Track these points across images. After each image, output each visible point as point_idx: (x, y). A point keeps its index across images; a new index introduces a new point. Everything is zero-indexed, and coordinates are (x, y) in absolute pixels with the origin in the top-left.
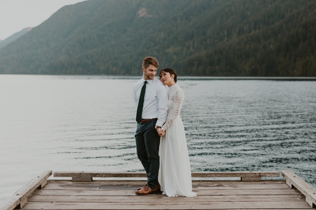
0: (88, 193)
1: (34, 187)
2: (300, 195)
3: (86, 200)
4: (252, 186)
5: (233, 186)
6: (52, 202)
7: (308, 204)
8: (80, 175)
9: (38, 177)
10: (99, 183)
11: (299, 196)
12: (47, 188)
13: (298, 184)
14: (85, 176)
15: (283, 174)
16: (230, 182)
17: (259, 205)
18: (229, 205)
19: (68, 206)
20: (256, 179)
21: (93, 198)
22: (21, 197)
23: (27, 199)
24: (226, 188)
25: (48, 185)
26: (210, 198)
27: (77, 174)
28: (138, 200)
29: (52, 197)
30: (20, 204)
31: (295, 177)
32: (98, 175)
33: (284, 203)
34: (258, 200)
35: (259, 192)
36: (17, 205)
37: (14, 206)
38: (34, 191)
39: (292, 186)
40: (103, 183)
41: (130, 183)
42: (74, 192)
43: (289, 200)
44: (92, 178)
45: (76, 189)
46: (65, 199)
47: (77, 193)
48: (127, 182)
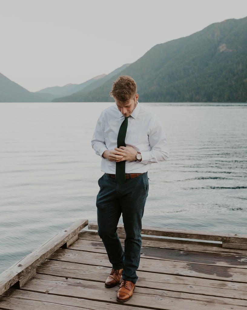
1: (51, 250)
6: (67, 278)
8: (120, 229)
9: (66, 231)
22: (23, 272)
23: (35, 270)
25: (78, 241)
28: (188, 287)
30: (18, 283)
36: (12, 285)
37: (3, 289)
41: (185, 246)
48: (180, 245)
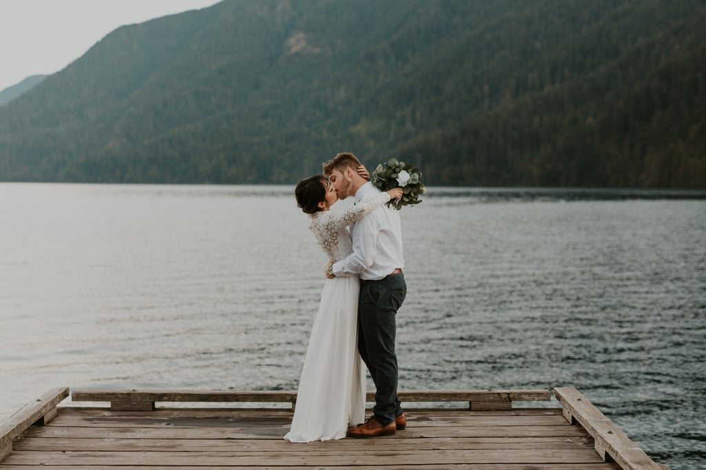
0: (143, 433)
1: (27, 420)
2: (586, 437)
3: (137, 447)
4: (491, 420)
5: (451, 419)
6: (64, 452)
7: (599, 455)
8: (128, 396)
9: (39, 400)
10: (167, 415)
11: (584, 439)
12: (58, 423)
13: (582, 415)
14: (139, 399)
15: (559, 394)
16: (446, 413)
17: (496, 455)
18: (434, 457)
19: (99, 458)
20: (501, 405)
21: (150, 443)
23: (11, 444)
24: (434, 424)
25: (59, 417)
26: (397, 442)
27: (122, 394)
28: (245, 447)
29: (66, 442)
31: (579, 400)
32: (165, 398)
33: (550, 453)
34: (496, 446)
35: (502, 430)
38: (28, 429)
39: (573, 418)
40: (176, 413)
41: (234, 413)
42: (114, 431)
43: (561, 447)
44: (153, 404)
45: (118, 425)
46: (92, 445)
47: (119, 433)
48: (227, 413)
